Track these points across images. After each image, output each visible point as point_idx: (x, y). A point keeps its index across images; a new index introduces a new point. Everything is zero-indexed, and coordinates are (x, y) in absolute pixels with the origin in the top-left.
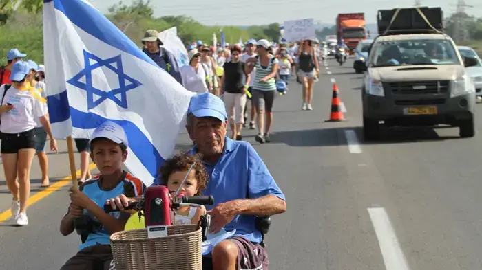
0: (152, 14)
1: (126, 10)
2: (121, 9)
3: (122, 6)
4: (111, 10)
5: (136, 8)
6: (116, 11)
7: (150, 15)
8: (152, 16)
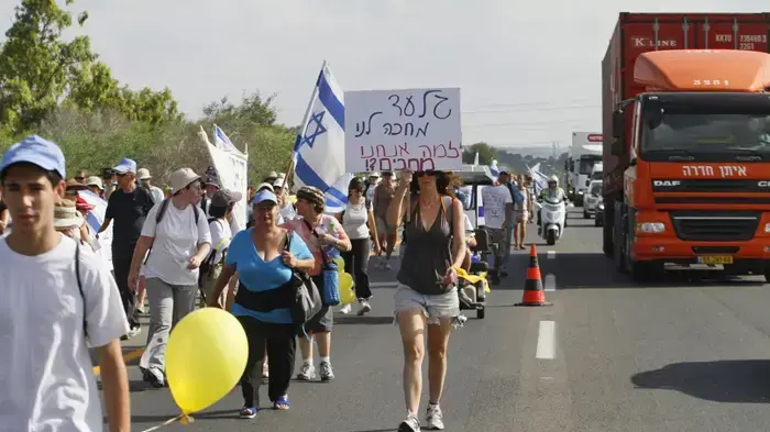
0: (274, 120)
1: (233, 112)
2: (224, 111)
3: (226, 106)
4: (208, 111)
5: (249, 110)
6: (215, 113)
7: (270, 122)
8: (275, 123)
